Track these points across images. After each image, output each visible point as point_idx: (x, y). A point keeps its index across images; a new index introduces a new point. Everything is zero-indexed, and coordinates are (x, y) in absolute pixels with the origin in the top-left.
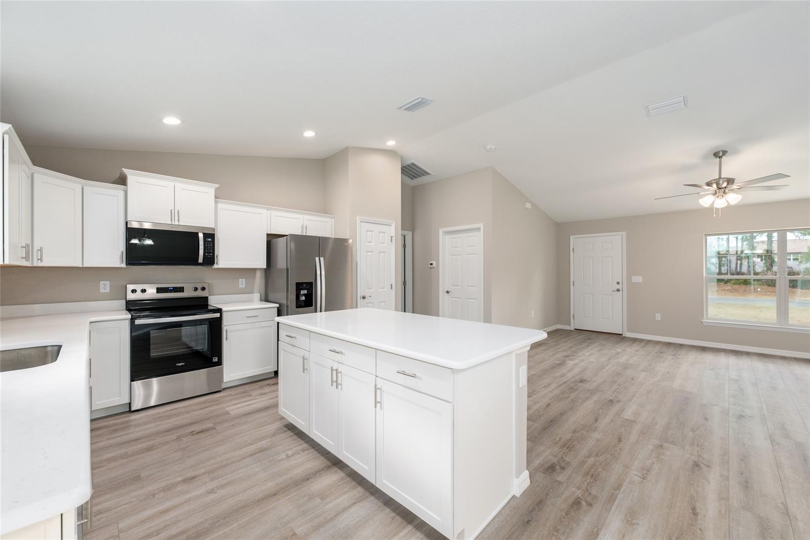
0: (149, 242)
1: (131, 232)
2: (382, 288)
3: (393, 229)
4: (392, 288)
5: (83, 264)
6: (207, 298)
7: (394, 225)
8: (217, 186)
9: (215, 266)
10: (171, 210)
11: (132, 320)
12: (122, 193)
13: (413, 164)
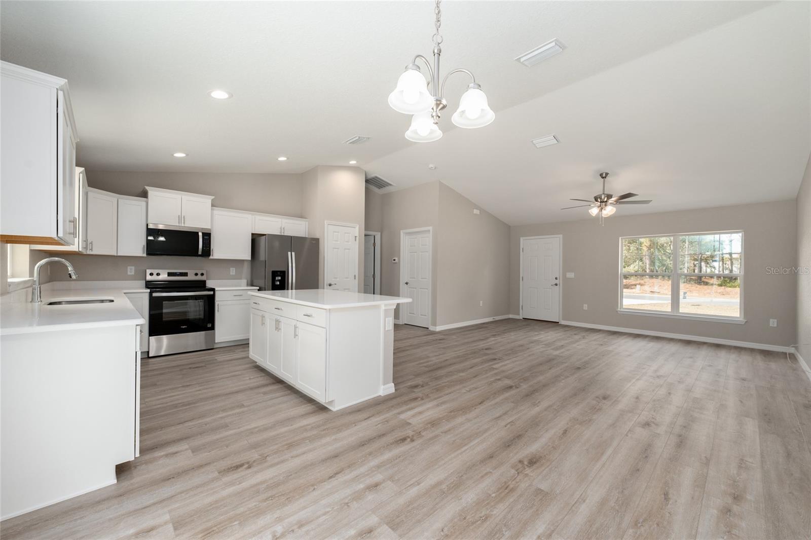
0: (162, 239)
1: (150, 232)
2: (347, 278)
3: (356, 230)
4: (355, 279)
5: (117, 254)
6: (205, 281)
7: (357, 228)
8: (213, 197)
9: (211, 257)
10: (179, 216)
11: (151, 293)
12: (144, 204)
13: (376, 177)
